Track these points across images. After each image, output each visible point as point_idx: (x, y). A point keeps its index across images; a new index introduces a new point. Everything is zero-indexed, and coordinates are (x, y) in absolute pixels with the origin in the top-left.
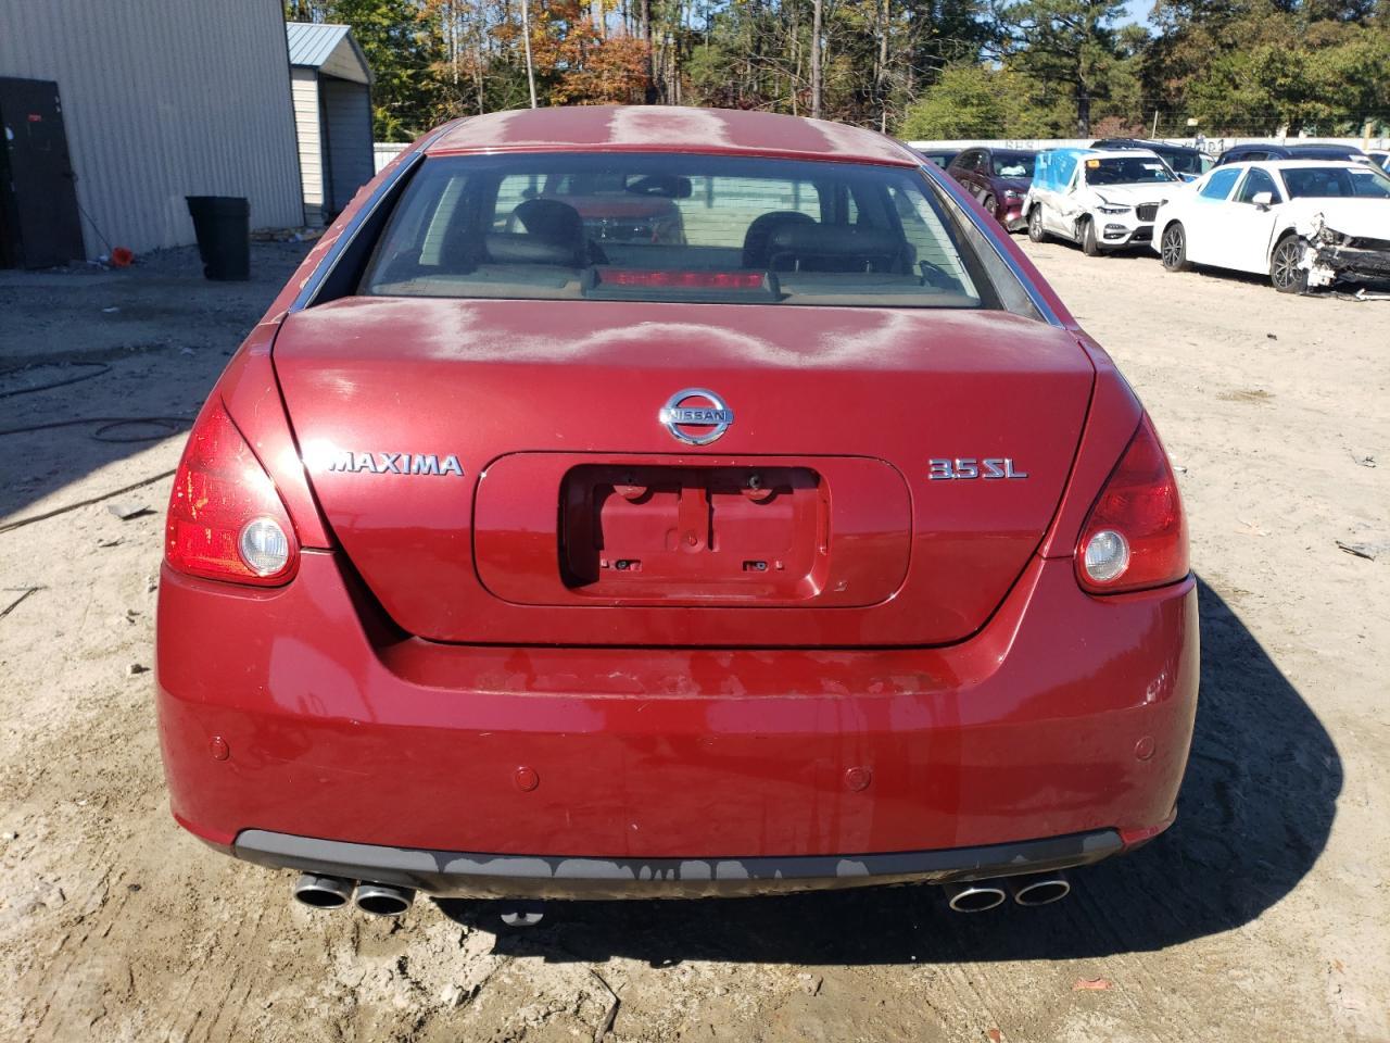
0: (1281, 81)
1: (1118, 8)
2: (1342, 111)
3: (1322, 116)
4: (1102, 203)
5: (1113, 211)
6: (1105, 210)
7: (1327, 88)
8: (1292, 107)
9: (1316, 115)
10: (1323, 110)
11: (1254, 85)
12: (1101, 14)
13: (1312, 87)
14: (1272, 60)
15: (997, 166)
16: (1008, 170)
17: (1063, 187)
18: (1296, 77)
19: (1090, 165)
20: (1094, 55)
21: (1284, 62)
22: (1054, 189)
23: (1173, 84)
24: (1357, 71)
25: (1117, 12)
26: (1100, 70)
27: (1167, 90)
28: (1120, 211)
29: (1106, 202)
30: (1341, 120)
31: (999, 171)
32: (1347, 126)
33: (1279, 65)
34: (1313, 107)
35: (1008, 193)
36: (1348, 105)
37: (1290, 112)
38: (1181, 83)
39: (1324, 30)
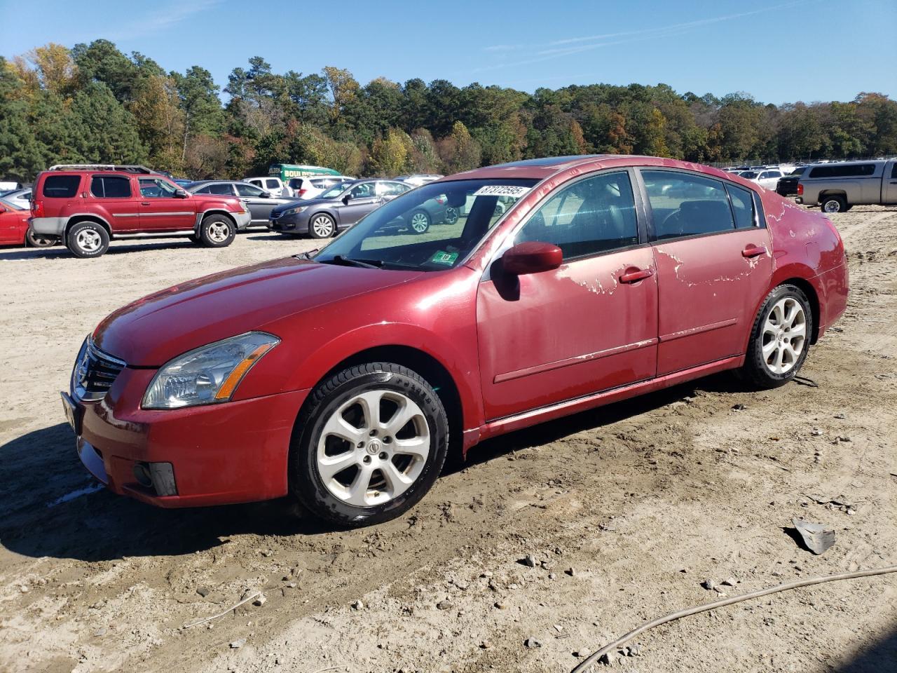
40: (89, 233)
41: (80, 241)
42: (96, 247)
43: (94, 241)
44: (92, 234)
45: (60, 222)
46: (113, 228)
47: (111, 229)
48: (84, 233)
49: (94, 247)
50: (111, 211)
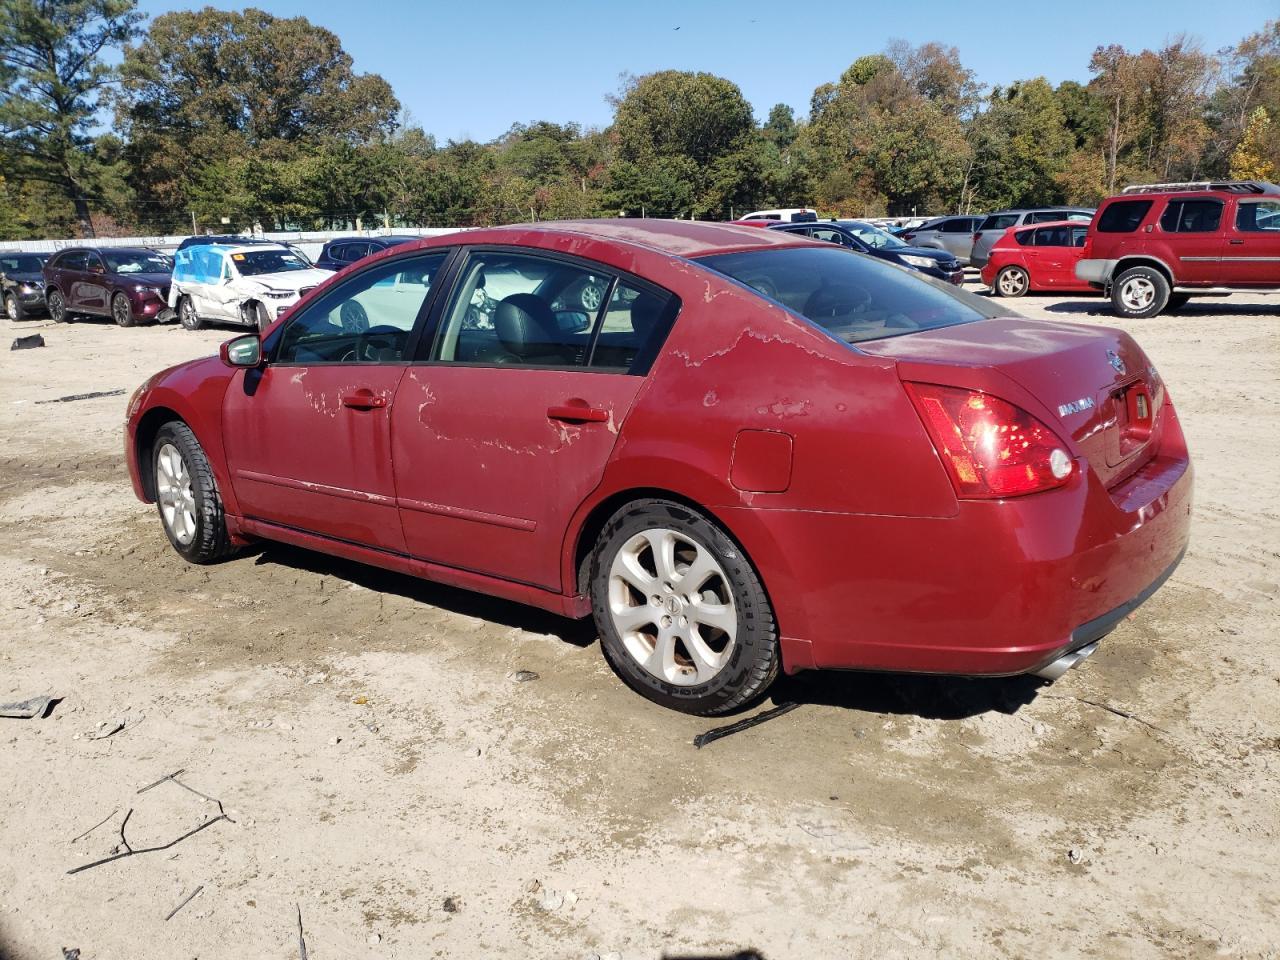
0: (264, 187)
1: (88, 118)
2: (315, 210)
3: (303, 214)
4: (268, 290)
5: (279, 296)
6: (273, 296)
7: (301, 193)
8: (277, 208)
9: (298, 214)
10: (304, 211)
11: (242, 190)
12: (75, 123)
13: (289, 191)
14: (252, 170)
15: (112, 264)
16: (124, 268)
17: (214, 279)
18: (275, 183)
19: (236, 258)
20: (80, 160)
21: (262, 171)
22: (204, 281)
23: (160, 188)
24: (320, 179)
25: (89, 122)
26: (92, 174)
27: (155, 192)
28: (286, 295)
29: (272, 289)
30: (317, 217)
31: (116, 269)
32: (321, 221)
33: (258, 174)
34: (295, 207)
35: (139, 288)
36: (318, 205)
37: (278, 212)
38: (168, 186)
39: (276, 145)
40: (1141, 283)
41: (1127, 293)
42: (1146, 304)
43: (1145, 296)
44: (1145, 284)
45: (1106, 266)
46: (1177, 277)
47: (1173, 280)
48: (1134, 283)
49: (1143, 303)
50: (1179, 252)
